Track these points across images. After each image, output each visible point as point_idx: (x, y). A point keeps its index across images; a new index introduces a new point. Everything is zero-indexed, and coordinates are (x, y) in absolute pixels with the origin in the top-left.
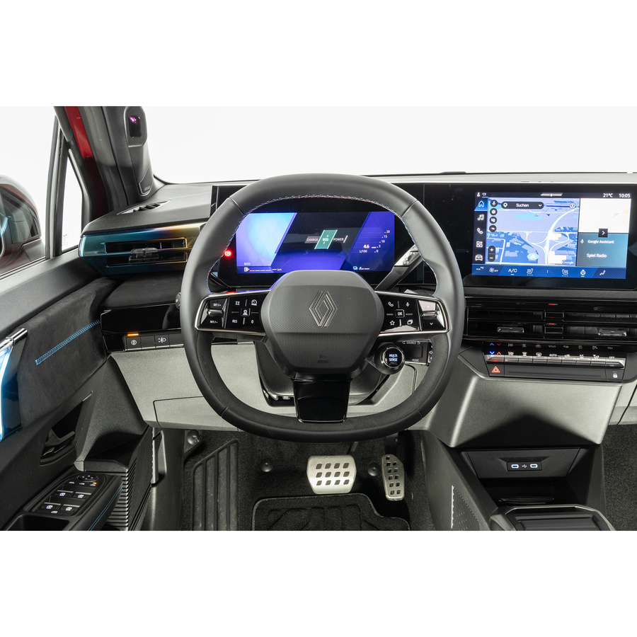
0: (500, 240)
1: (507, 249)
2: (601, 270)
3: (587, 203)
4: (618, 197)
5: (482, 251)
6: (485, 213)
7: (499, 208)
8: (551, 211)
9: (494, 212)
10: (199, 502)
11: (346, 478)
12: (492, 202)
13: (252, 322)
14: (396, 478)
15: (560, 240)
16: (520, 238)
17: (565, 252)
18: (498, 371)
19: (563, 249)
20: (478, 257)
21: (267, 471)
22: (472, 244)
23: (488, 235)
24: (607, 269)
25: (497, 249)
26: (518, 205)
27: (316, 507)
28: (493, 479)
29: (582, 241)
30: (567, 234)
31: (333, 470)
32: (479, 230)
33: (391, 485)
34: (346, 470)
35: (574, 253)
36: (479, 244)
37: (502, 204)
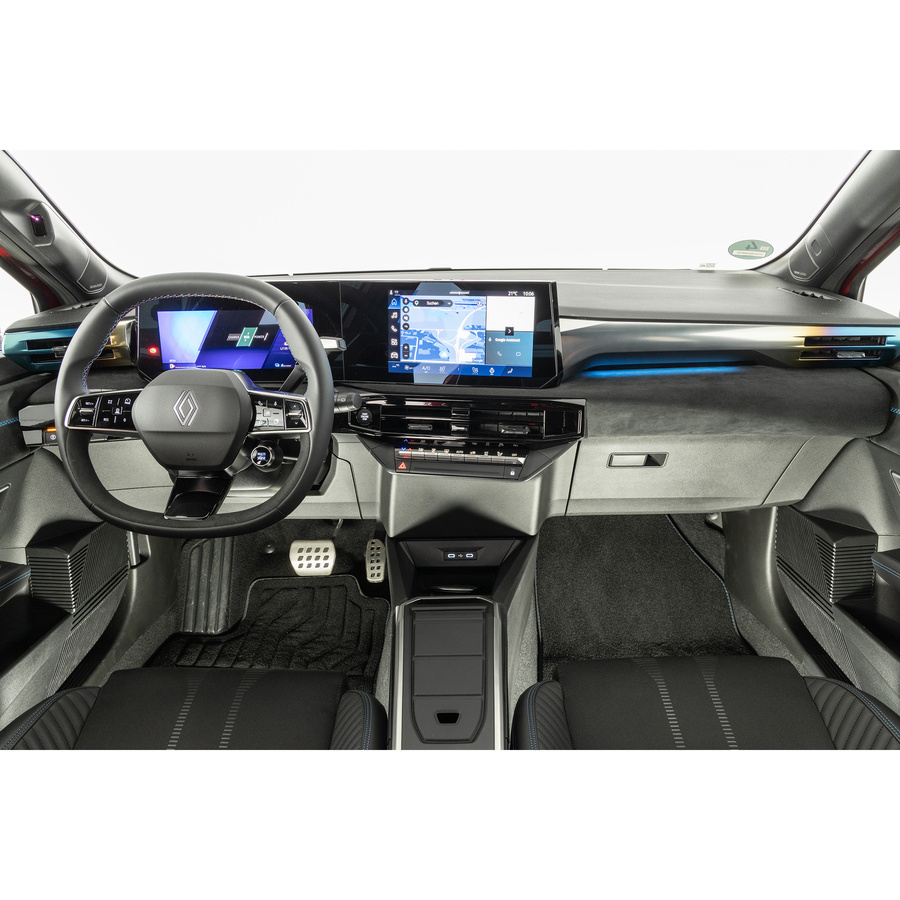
0: (413, 337)
1: (420, 347)
2: (508, 368)
3: (493, 301)
4: (522, 295)
5: (397, 349)
6: (398, 311)
7: (410, 305)
8: (459, 309)
9: (406, 310)
10: (193, 581)
11: (326, 562)
12: (404, 299)
13: (125, 420)
14: (378, 561)
15: (469, 338)
16: (431, 336)
17: (475, 350)
18: (404, 467)
19: (472, 347)
20: (394, 355)
21: (270, 552)
22: (388, 342)
23: (402, 332)
24: (515, 368)
25: (411, 347)
26: (428, 303)
27: (307, 588)
28: (434, 568)
29: (490, 340)
30: (476, 332)
31: (314, 555)
32: (393, 327)
33: (372, 568)
34: (326, 554)
35: (483, 351)
36: (394, 342)
37: (413, 302)
